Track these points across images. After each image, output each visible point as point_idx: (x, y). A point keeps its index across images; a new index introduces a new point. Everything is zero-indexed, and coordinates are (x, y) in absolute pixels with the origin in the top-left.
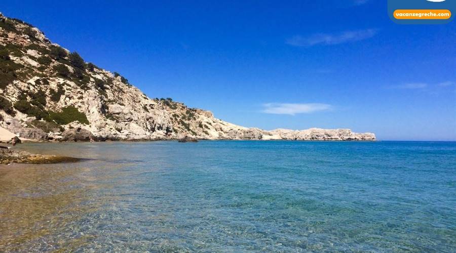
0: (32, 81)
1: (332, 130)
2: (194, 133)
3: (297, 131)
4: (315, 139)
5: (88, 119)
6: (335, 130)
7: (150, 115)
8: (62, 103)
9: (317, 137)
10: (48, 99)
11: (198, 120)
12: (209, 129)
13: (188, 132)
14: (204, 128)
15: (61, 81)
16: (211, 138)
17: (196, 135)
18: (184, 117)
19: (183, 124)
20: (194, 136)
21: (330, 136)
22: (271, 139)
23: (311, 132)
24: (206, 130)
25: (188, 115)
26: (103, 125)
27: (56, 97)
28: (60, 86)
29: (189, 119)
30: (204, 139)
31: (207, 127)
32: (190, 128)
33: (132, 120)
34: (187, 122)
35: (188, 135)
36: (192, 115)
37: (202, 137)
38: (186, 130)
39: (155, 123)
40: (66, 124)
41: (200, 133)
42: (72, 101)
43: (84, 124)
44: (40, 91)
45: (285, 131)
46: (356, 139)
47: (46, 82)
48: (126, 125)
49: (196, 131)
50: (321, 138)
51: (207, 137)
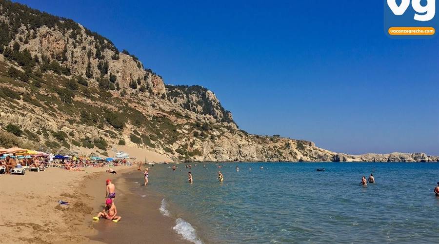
0: (184, 140)
8: (195, 147)
10: (189, 146)
15: (195, 138)
22: (353, 162)
27: (192, 145)
28: (194, 141)
40: (193, 156)
42: (197, 147)
44: (186, 144)
46: (428, 160)
47: (189, 140)
50: (396, 161)
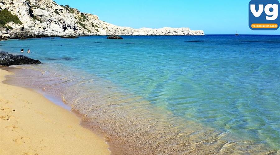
1: (178, 28)
2: (89, 31)
3: (155, 29)
4: (167, 35)
5: (20, 20)
6: (179, 28)
7: (61, 17)
9: (168, 33)
11: (90, 21)
12: (99, 28)
13: (84, 30)
14: (95, 27)
16: (101, 35)
17: (91, 32)
18: (80, 19)
19: (81, 24)
20: (89, 32)
21: (177, 33)
23: (165, 30)
24: (97, 28)
25: (83, 18)
26: (33, 25)
29: (84, 21)
30: (97, 35)
31: (97, 26)
32: (86, 27)
33: (52, 21)
34: (83, 23)
35: (85, 32)
36: (85, 18)
37: (95, 34)
38: (83, 28)
39: (65, 23)
40: (4, 24)
41: (93, 31)
42: (5, 6)
43: (18, 24)
45: (148, 29)
46: (192, 34)
48: (48, 25)
49: (90, 29)
50: (171, 34)
51: (98, 33)
